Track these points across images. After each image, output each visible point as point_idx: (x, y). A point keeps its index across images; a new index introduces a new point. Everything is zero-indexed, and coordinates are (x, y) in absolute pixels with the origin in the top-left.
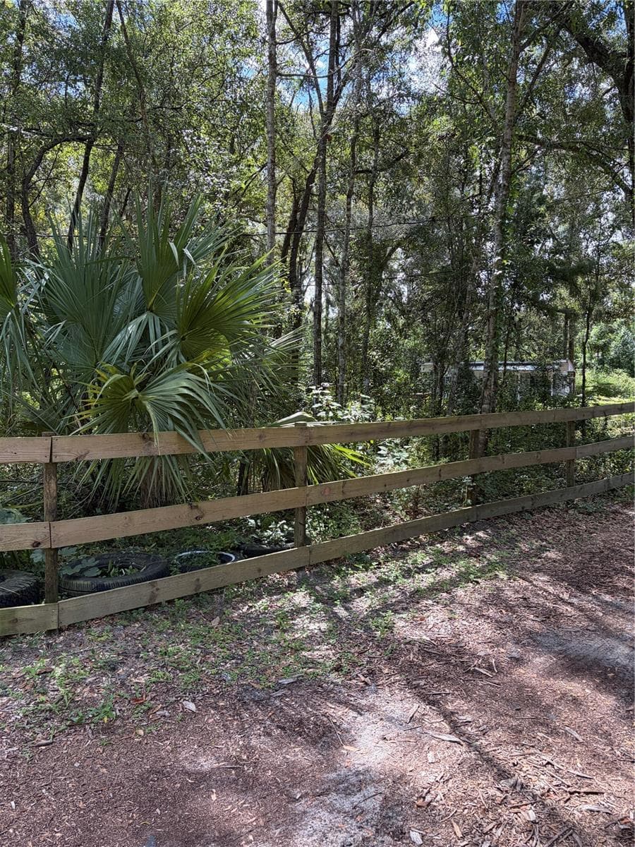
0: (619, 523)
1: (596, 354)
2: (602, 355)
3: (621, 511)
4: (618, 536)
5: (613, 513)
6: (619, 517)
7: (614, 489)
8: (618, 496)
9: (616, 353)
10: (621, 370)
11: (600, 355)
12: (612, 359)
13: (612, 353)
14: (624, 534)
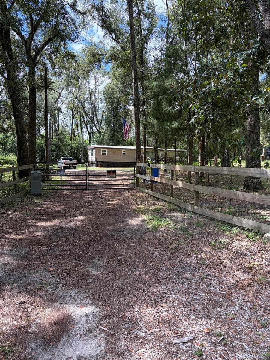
0: (4, 218)
1: (2, 146)
2: (5, 147)
3: (5, 213)
4: (3, 223)
5: (2, 214)
6: (5, 215)
7: (4, 204)
8: (5, 207)
9: (10, 146)
10: (12, 154)
11: (3, 147)
12: (8, 149)
13: (9, 146)
14: (5, 222)
